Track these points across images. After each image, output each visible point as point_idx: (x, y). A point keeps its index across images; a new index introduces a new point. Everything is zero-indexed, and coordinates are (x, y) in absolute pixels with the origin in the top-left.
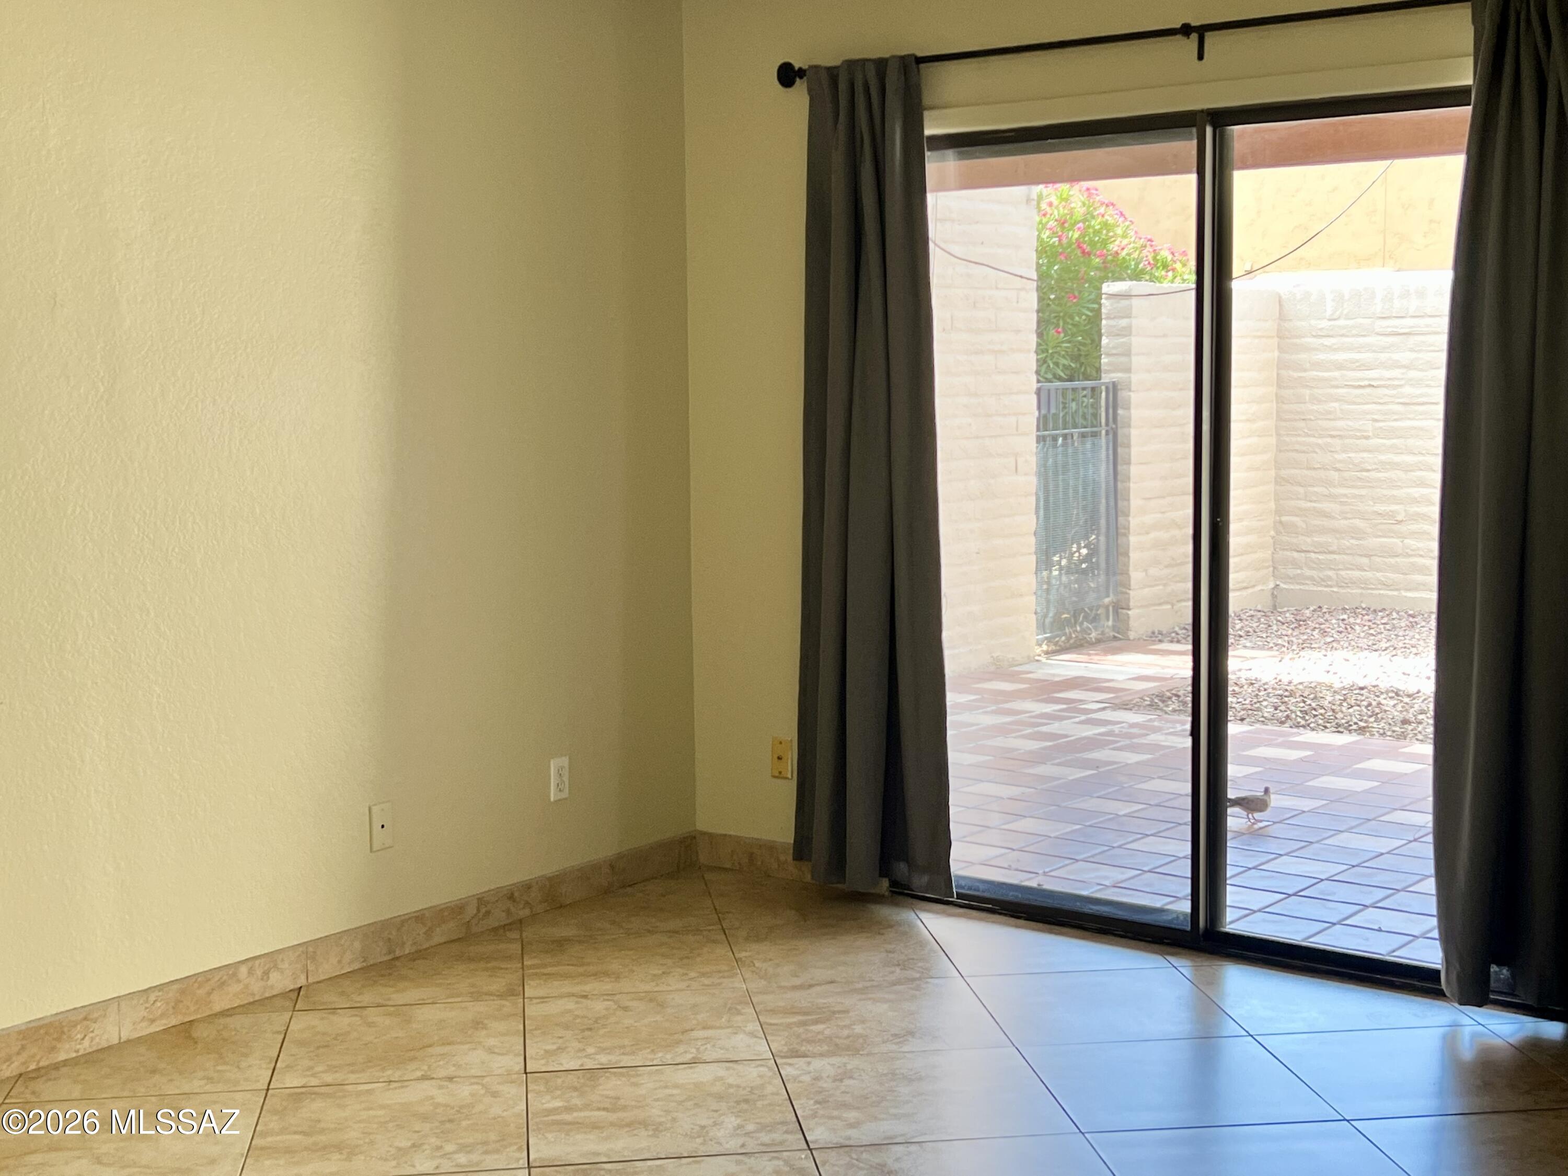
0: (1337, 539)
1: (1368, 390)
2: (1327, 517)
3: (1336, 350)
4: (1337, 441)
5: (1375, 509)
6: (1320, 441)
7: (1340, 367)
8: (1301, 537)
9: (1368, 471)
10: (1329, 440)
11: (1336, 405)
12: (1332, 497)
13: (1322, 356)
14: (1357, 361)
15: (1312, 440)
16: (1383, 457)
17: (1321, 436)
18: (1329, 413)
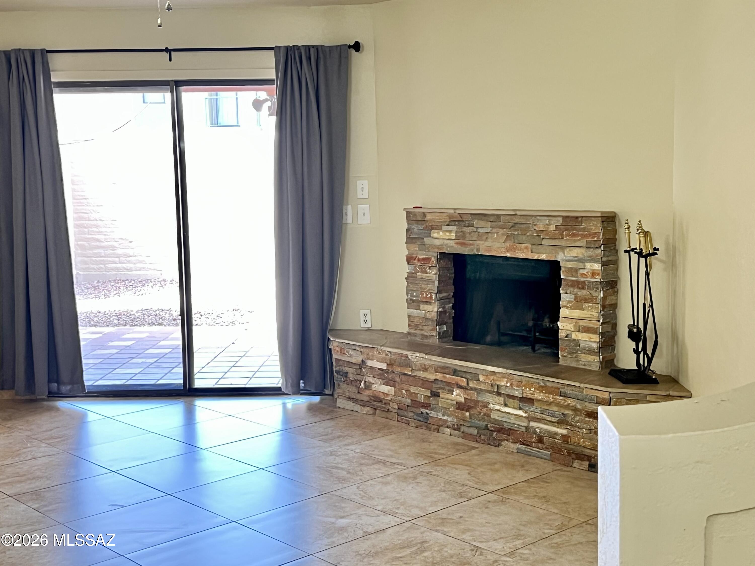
0: (104, 251)
2: (98, 241)
6: (93, 208)
8: (87, 251)
12: (100, 233)
15: (90, 207)
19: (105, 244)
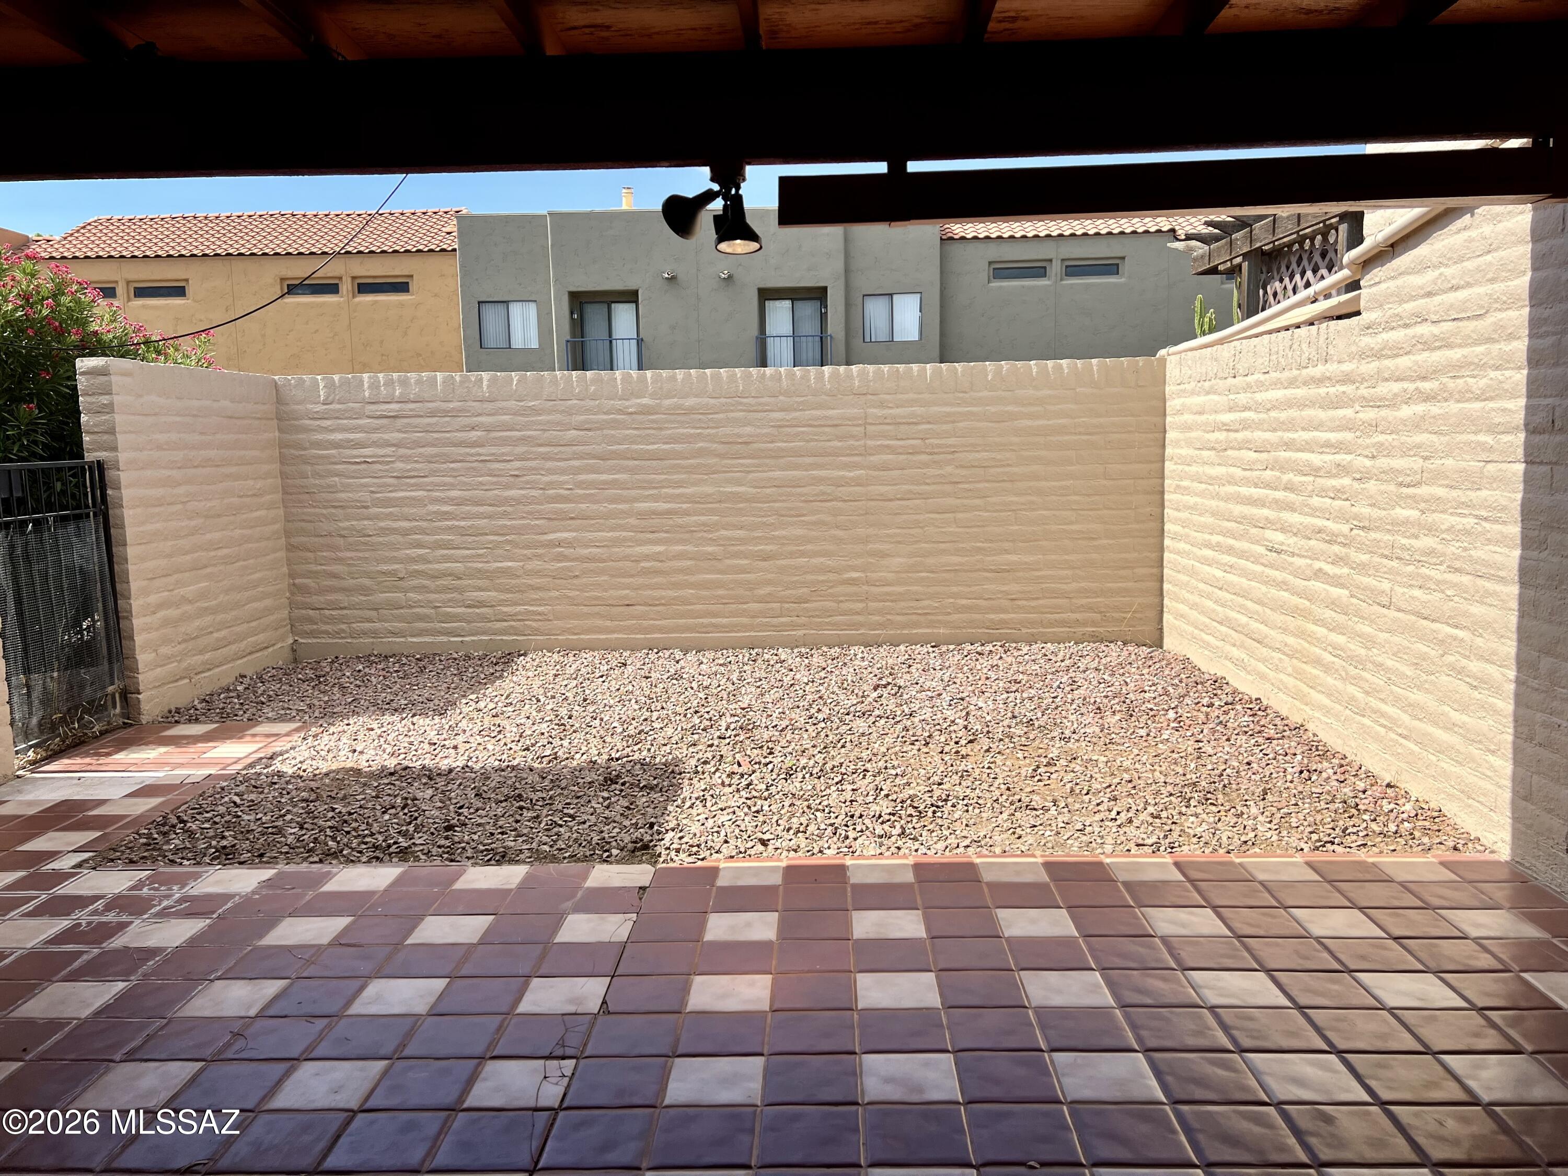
0: (348, 596)
1: (364, 466)
2: (335, 577)
3: (332, 431)
4: (340, 512)
5: (379, 568)
6: (324, 511)
7: (337, 445)
8: (314, 597)
9: (370, 536)
10: (333, 511)
11: (337, 479)
12: (340, 560)
13: (319, 437)
14: (352, 441)
15: (317, 510)
16: (382, 524)
17: (325, 507)
18: (329, 486)
19: (351, 582)
